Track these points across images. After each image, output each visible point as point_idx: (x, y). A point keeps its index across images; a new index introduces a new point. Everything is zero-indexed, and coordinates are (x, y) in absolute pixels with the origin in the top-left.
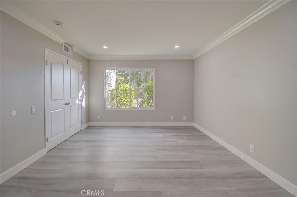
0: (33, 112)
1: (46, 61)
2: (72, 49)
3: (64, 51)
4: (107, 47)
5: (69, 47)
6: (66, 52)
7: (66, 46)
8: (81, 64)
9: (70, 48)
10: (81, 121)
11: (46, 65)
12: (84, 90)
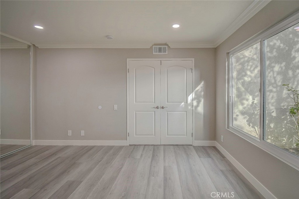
2: (169, 47)
3: (154, 53)
6: (158, 53)
7: (159, 47)
9: (166, 47)
10: (192, 133)
11: (129, 72)
12: (201, 92)
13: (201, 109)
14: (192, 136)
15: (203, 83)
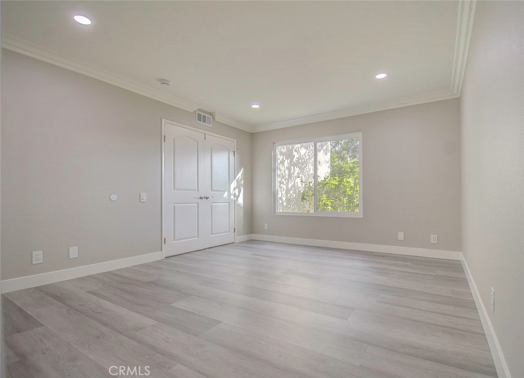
0: (141, 201)
1: (165, 137)
2: (214, 119)
3: (197, 121)
4: (257, 107)
5: (207, 115)
6: (202, 123)
7: (202, 114)
8: (235, 141)
9: (211, 117)
10: (235, 229)
11: (165, 141)
12: (241, 180)
13: (241, 200)
14: (235, 232)
15: (242, 170)
